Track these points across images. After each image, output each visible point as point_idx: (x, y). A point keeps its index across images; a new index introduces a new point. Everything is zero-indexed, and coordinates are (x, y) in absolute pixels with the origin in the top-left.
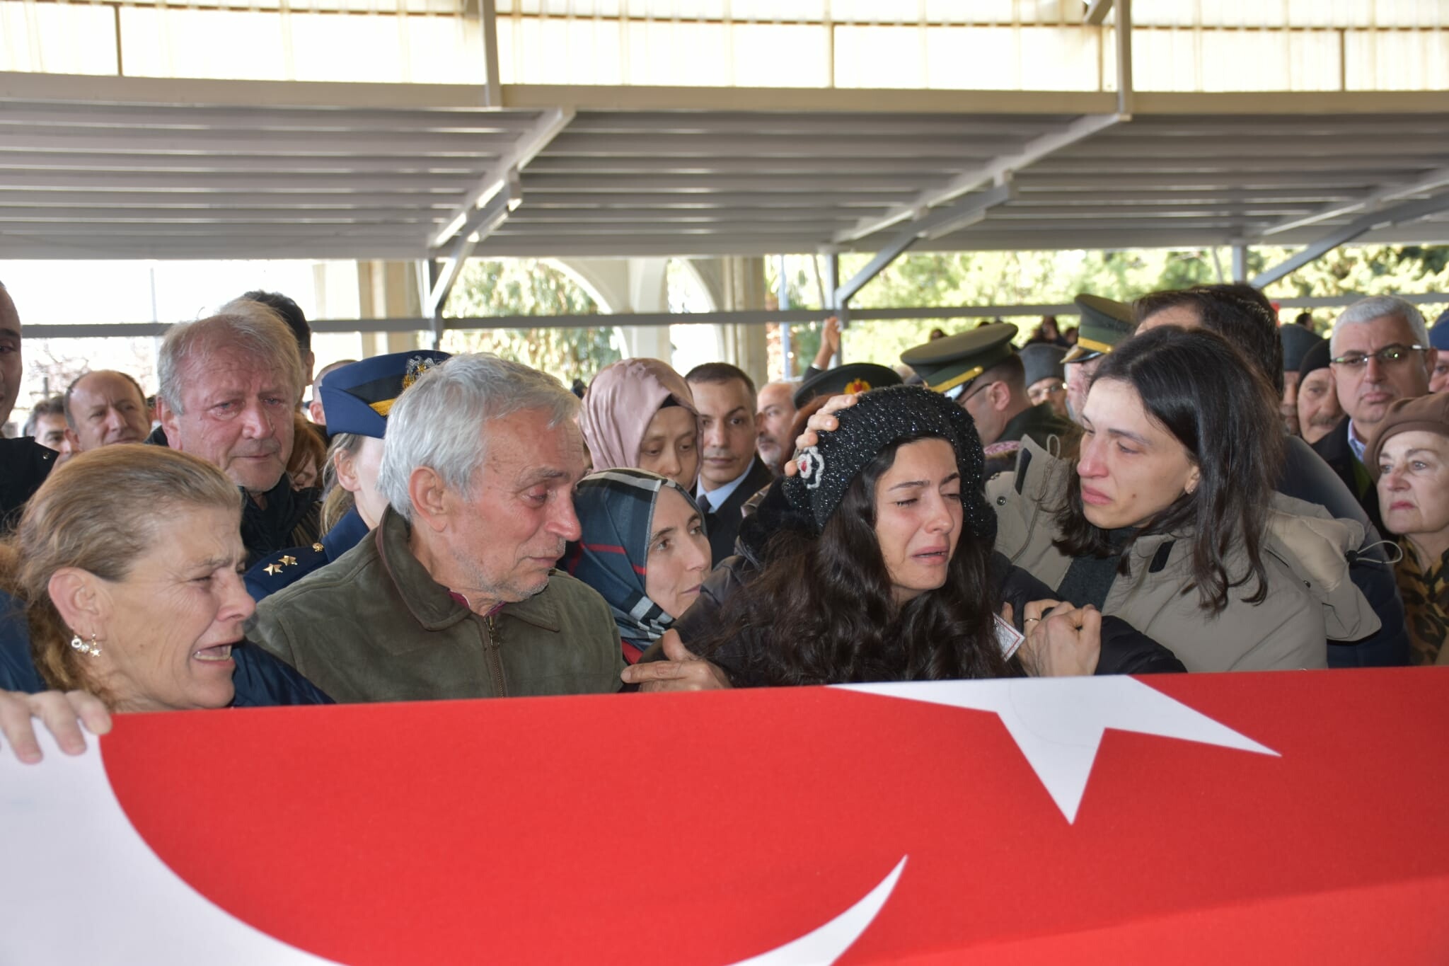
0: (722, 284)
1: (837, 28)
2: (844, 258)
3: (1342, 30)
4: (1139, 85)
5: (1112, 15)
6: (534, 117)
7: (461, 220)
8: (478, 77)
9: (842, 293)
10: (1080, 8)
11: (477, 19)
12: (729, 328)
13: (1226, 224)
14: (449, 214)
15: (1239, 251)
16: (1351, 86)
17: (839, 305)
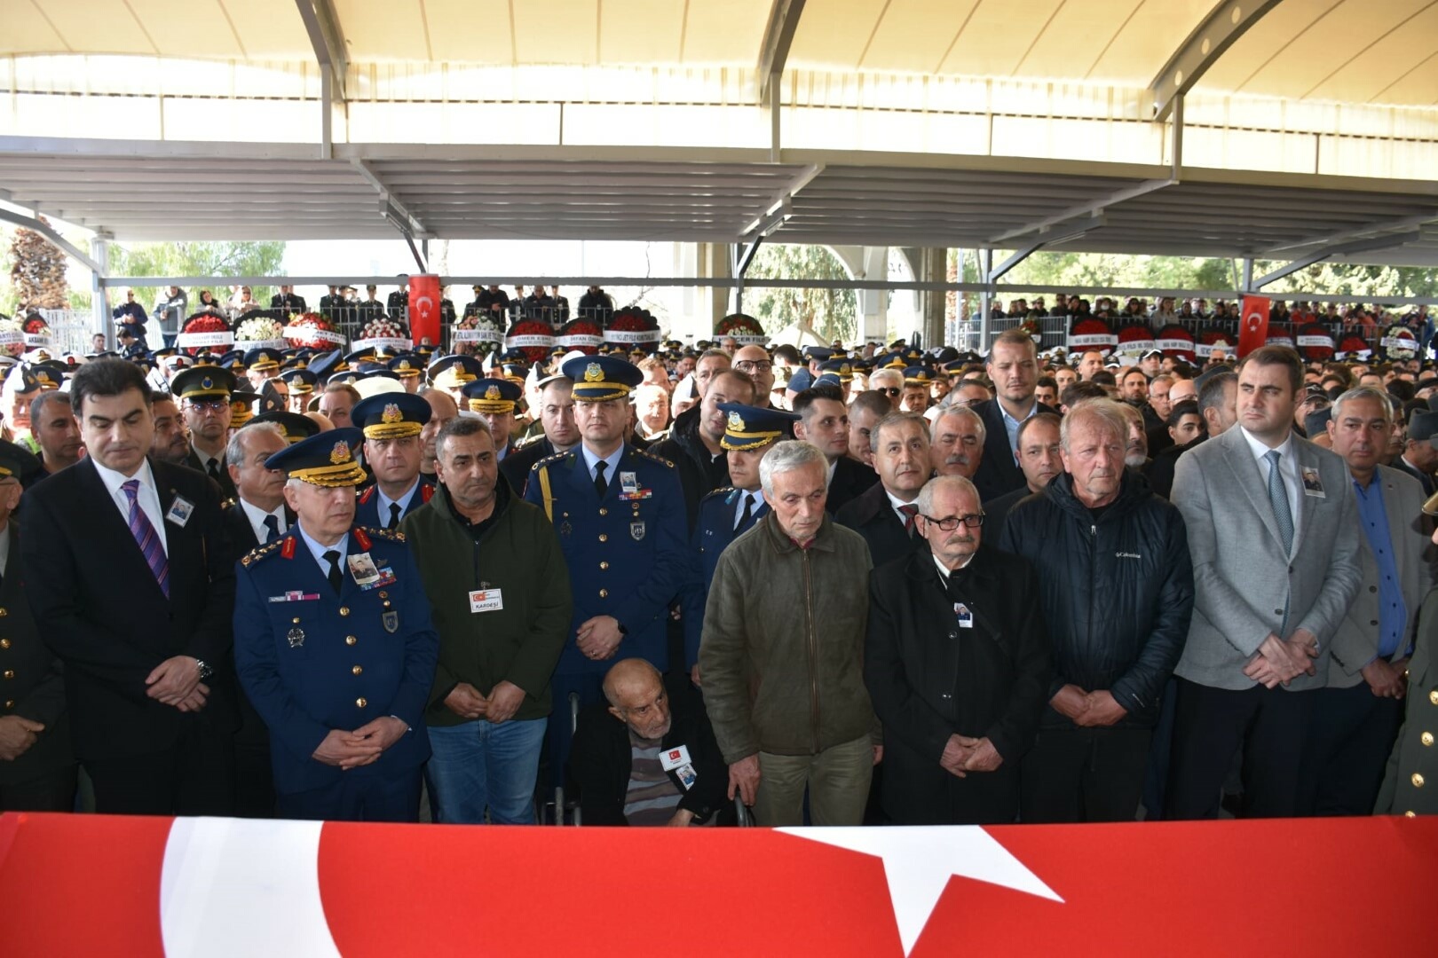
0: (920, 262)
1: (995, 117)
2: (996, 253)
3: (1318, 135)
4: (1186, 162)
5: (1171, 118)
6: (802, 167)
7: (757, 222)
8: (768, 144)
9: (993, 275)
10: (1152, 111)
11: (769, 108)
12: (923, 292)
13: (1241, 245)
14: (751, 219)
15: (1248, 261)
16: (1322, 171)
17: (990, 282)
